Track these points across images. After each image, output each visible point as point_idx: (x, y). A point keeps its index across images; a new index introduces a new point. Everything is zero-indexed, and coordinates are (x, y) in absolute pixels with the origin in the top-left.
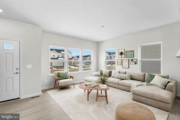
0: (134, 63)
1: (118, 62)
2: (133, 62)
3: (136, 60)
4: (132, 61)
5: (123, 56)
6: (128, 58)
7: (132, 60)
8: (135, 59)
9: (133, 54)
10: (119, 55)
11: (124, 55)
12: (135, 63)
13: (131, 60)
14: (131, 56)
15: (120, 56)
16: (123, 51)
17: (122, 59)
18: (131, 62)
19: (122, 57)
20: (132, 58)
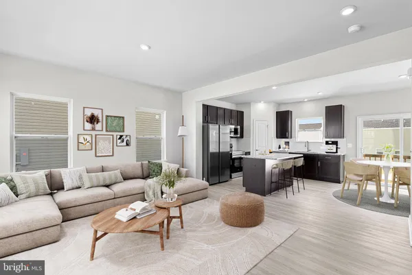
0: (125, 143)
1: (81, 140)
2: (123, 141)
3: (128, 138)
4: (119, 139)
5: (98, 126)
6: (110, 131)
7: (121, 136)
8: (127, 136)
9: (122, 124)
10: (86, 123)
11: (100, 124)
12: (127, 145)
13: (118, 137)
14: (118, 129)
15: (88, 126)
16: (97, 113)
17: (94, 133)
18: (119, 141)
19: (93, 129)
20: (121, 134)
